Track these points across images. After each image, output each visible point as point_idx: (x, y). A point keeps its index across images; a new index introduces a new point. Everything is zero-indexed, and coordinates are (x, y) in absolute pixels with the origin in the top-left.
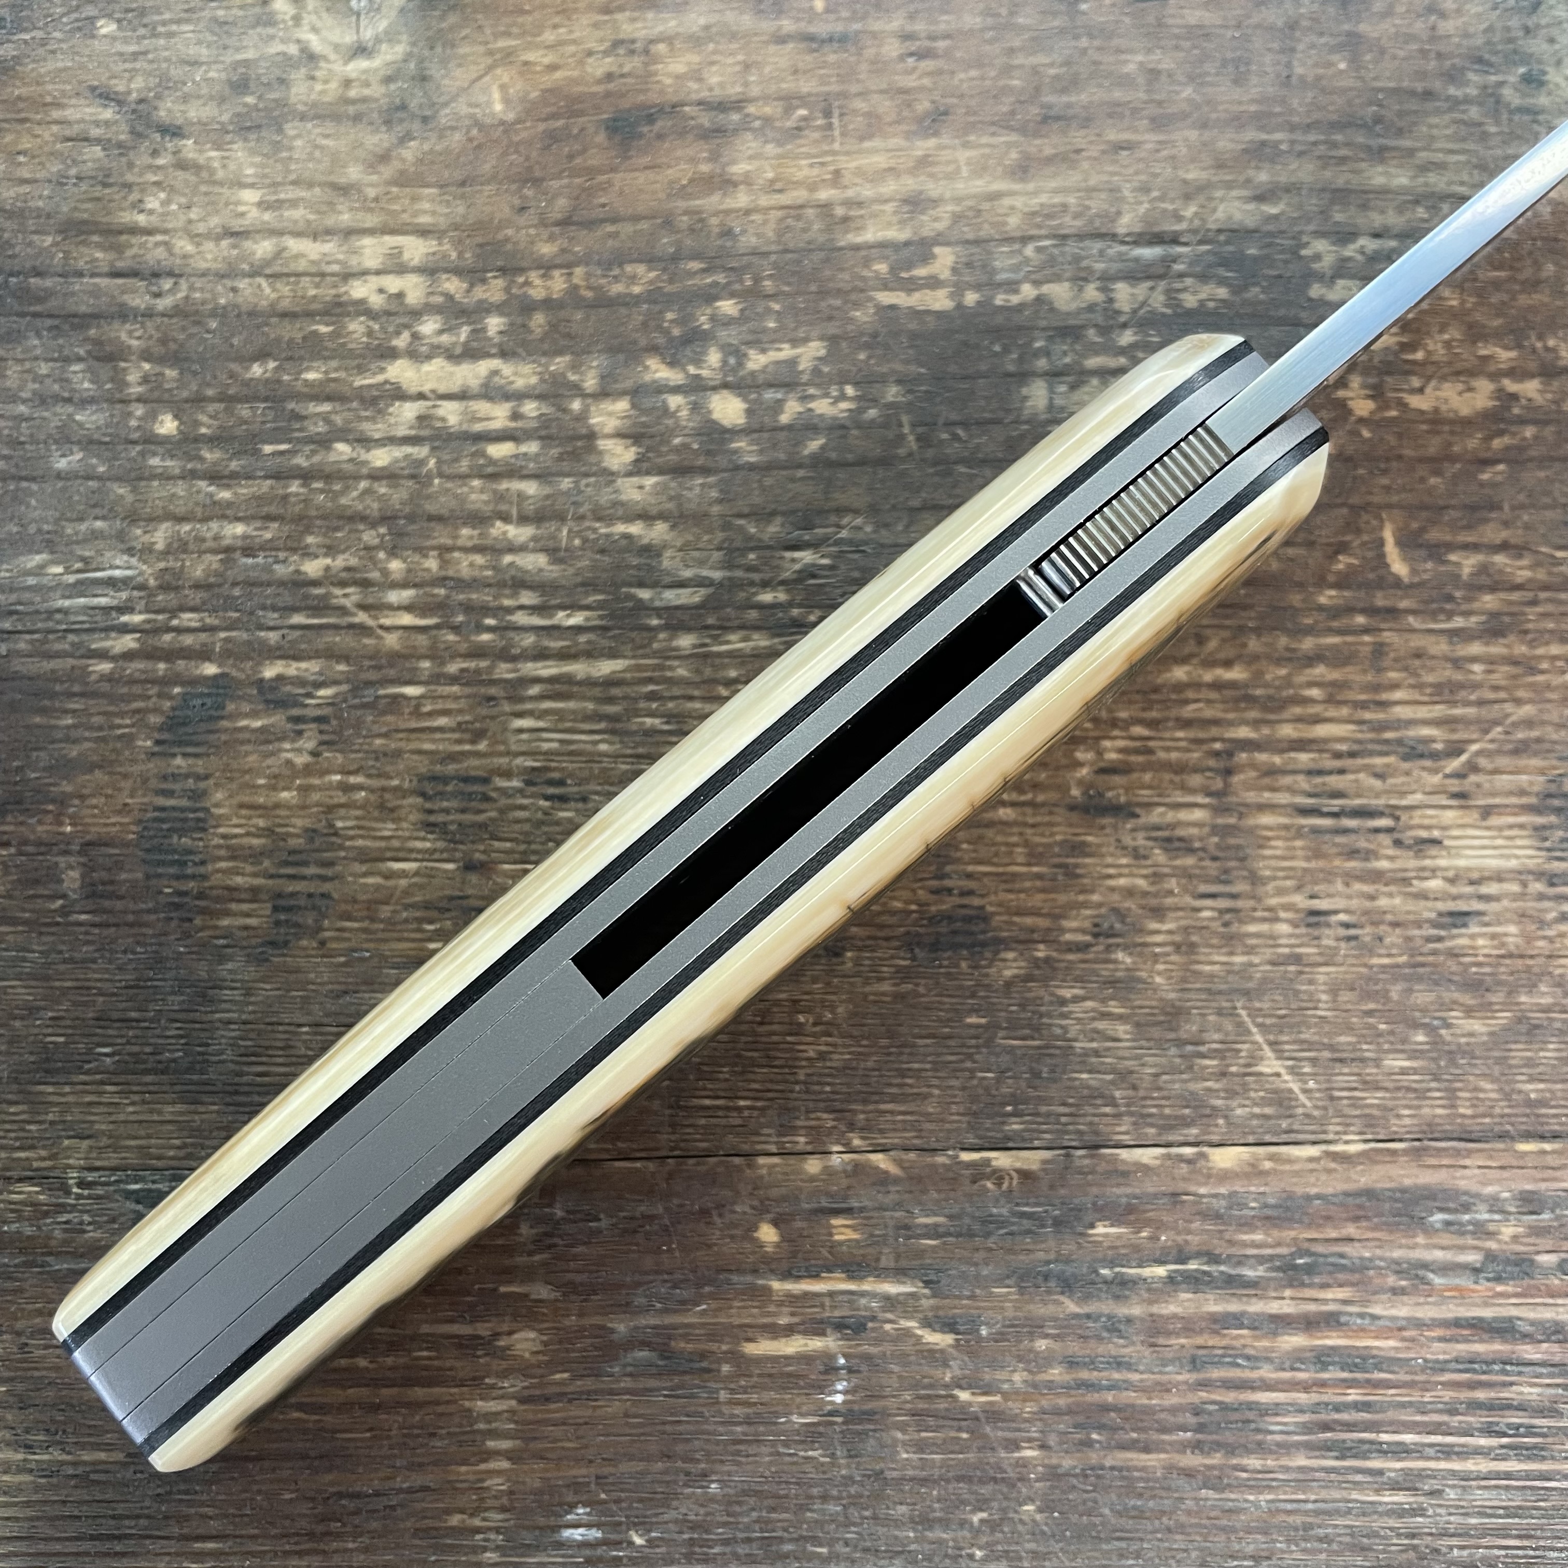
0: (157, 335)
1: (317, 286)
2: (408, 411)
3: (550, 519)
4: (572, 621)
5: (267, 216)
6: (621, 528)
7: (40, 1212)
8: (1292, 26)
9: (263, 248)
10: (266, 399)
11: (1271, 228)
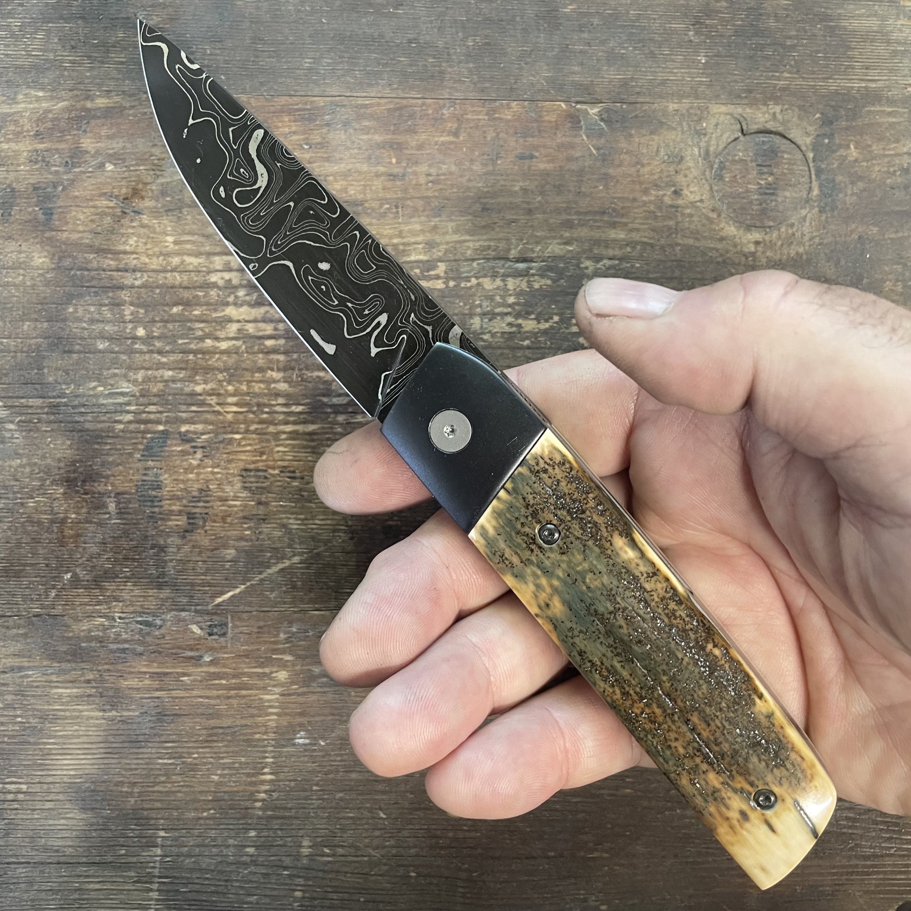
0: (136, 296)
1: (197, 276)
2: (233, 328)
3: (289, 370)
4: (298, 410)
5: (177, 247)
6: (316, 374)
7: (105, 629)
8: (582, 170)
9: (176, 261)
10: (179, 321)
11: (569, 255)
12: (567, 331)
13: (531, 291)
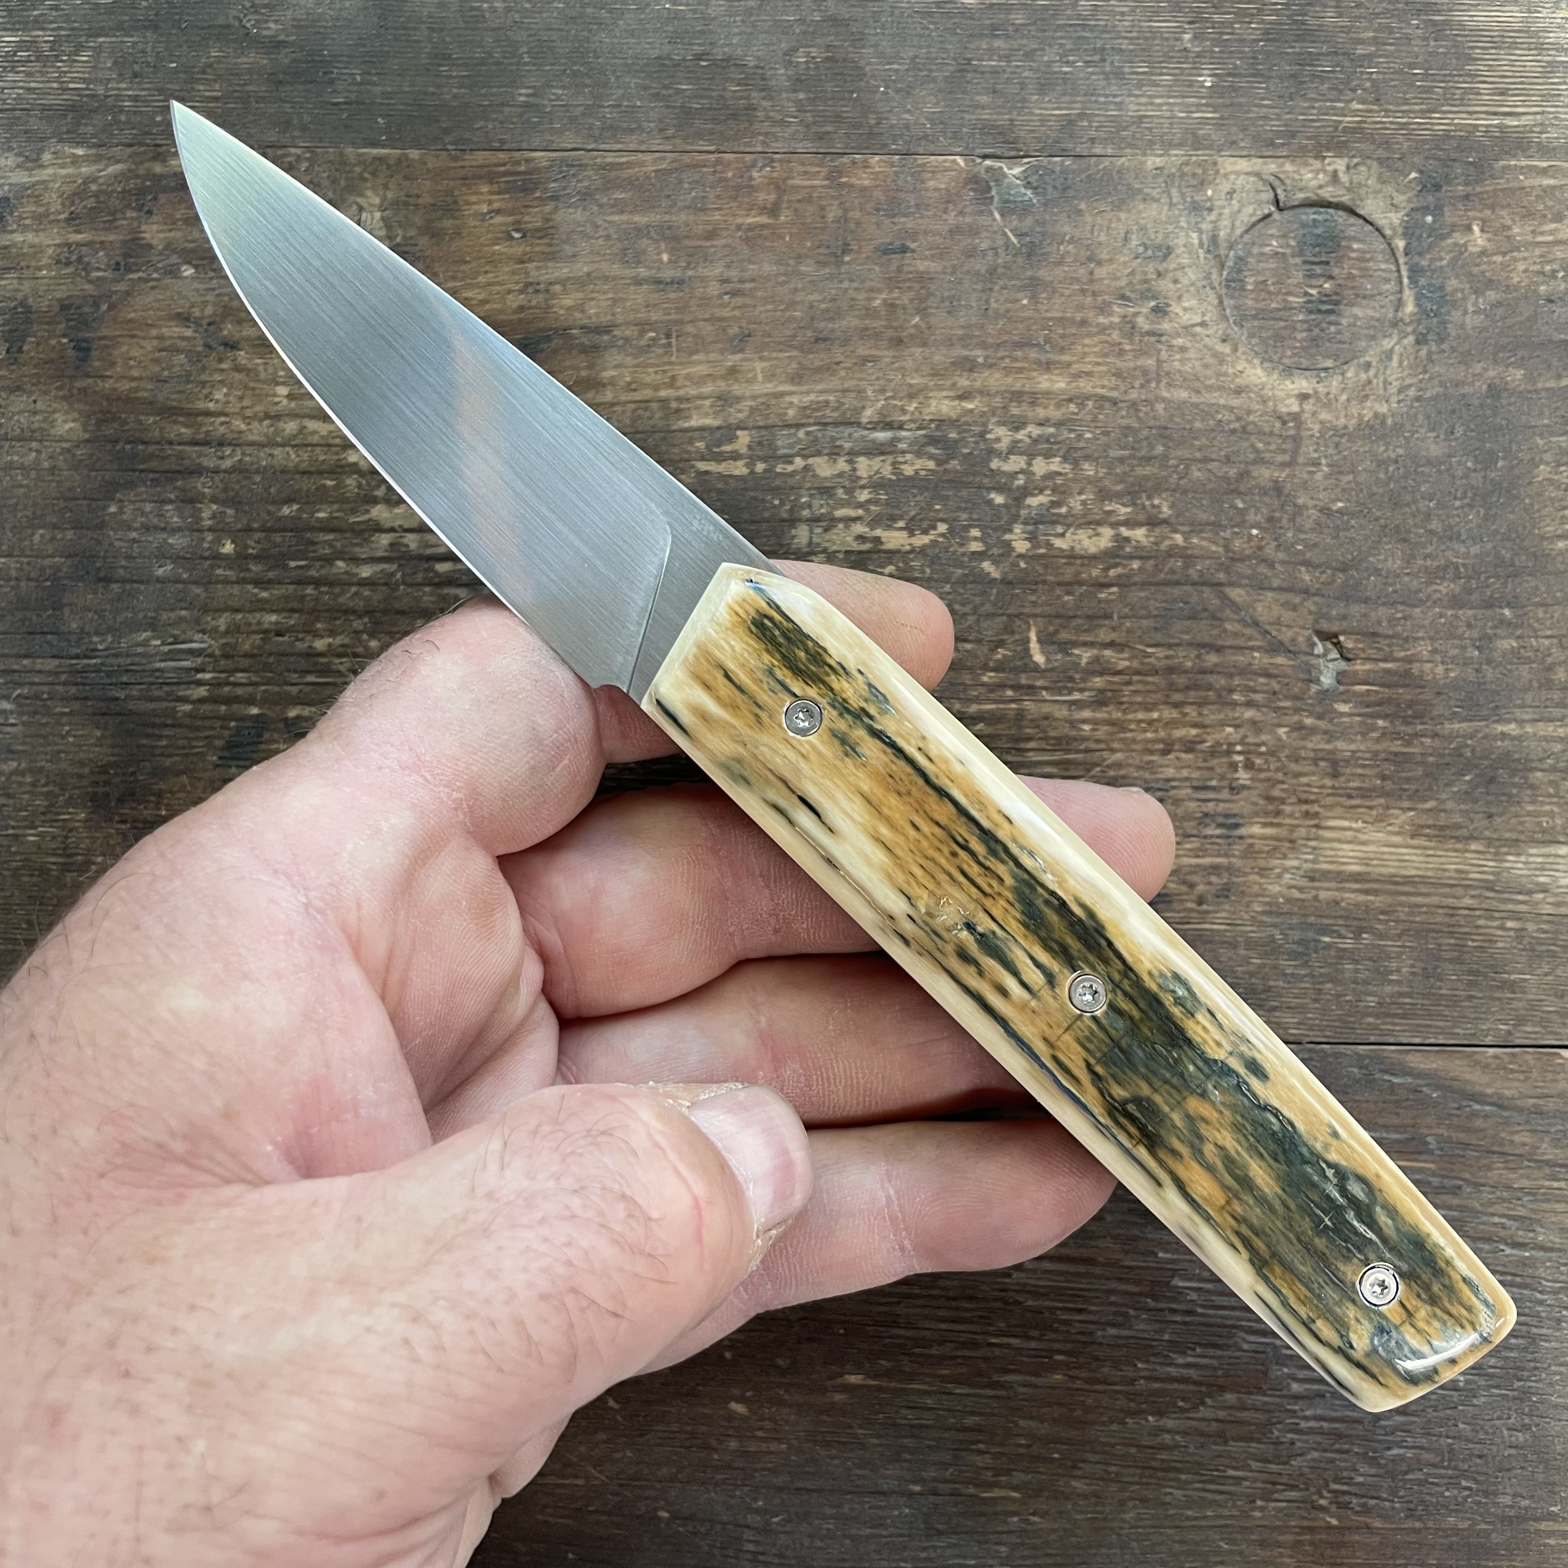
0: (221, 486)
2: (385, 540)
8: (992, 272)
9: (291, 427)
11: (968, 419)
12: (962, 550)
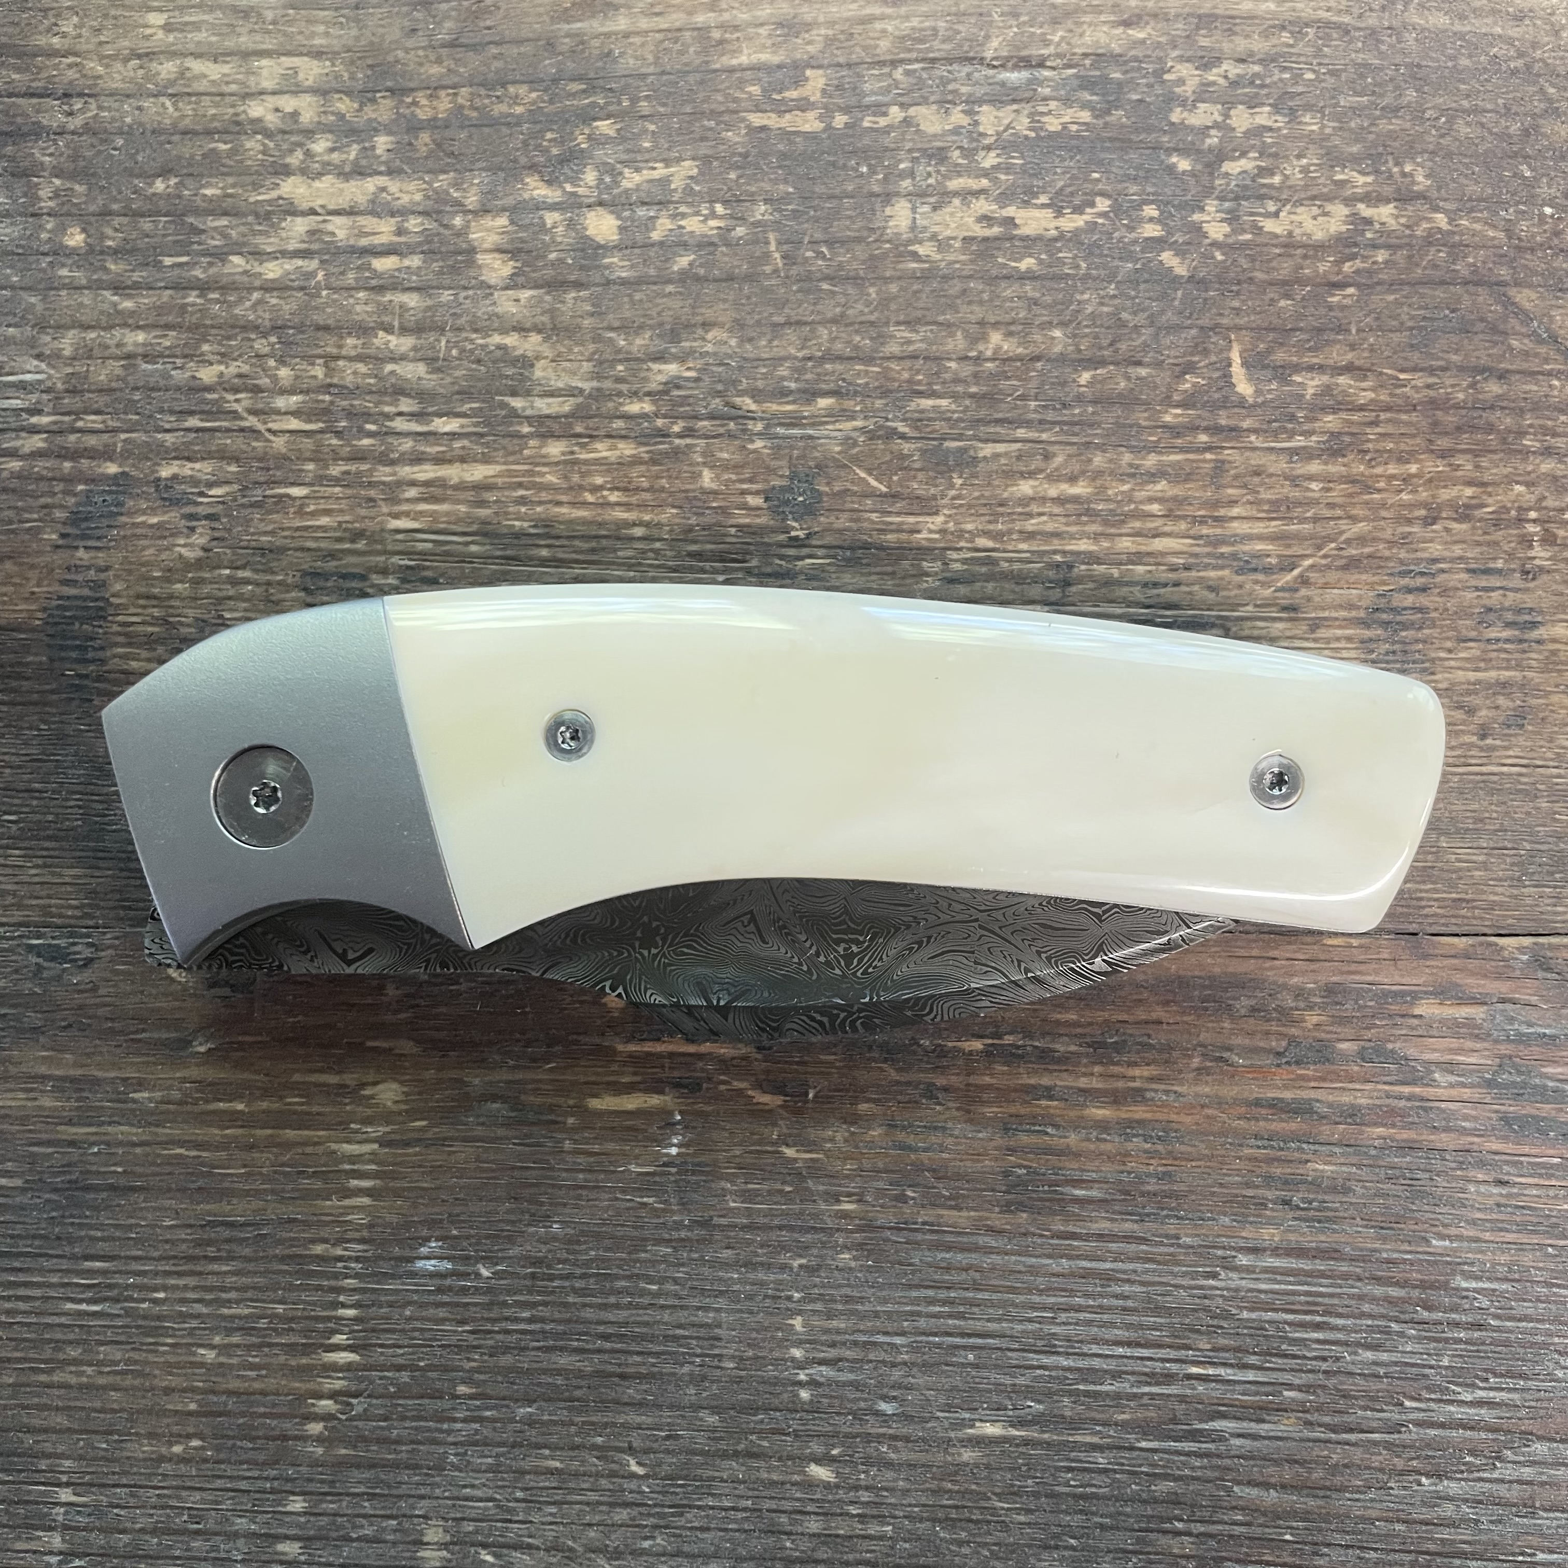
1: (217, 105)
3: (431, 329)
4: (447, 429)
5: (171, 38)
6: (497, 339)
10: (167, 214)
13: (1038, 137)
